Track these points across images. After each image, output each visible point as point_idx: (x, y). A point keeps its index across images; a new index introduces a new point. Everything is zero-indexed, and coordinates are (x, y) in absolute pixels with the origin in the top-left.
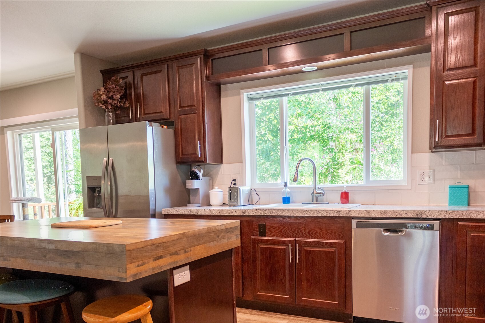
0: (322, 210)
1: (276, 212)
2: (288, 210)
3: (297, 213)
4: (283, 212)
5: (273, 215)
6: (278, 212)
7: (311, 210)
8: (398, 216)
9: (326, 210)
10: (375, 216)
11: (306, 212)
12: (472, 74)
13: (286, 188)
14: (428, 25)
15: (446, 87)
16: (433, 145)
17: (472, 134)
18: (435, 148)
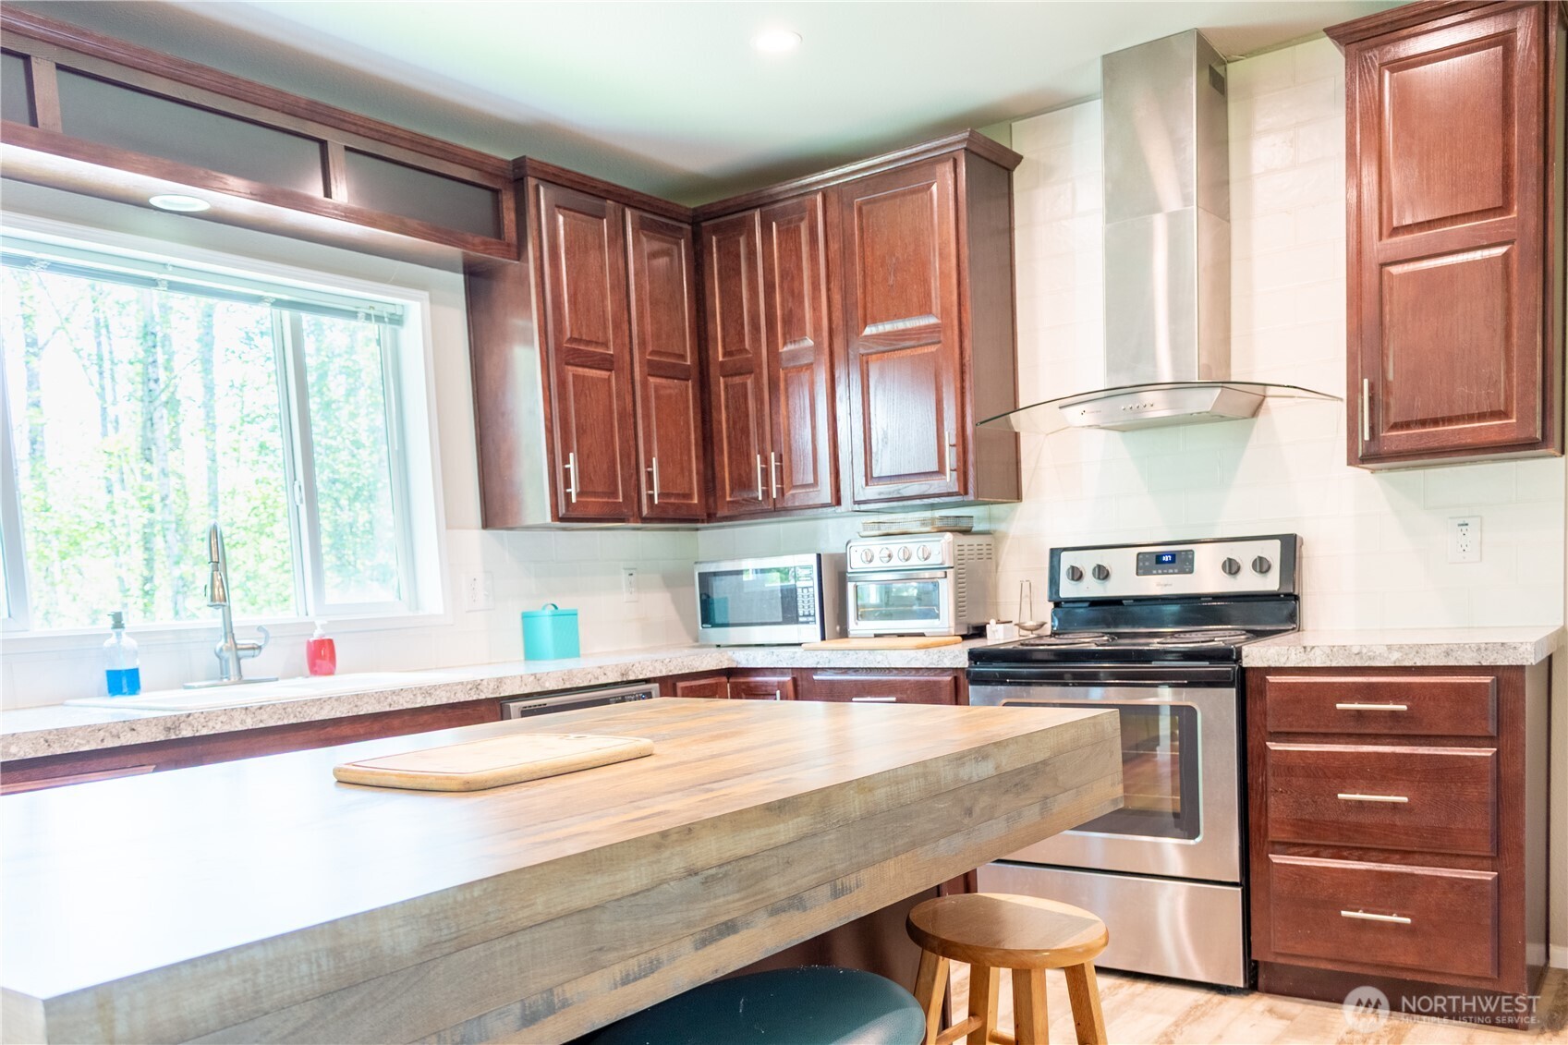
0: (436, 687)
1: (299, 709)
2: (338, 699)
3: (367, 703)
4: (322, 708)
5: (291, 722)
6: (306, 708)
7: (407, 690)
8: (593, 683)
9: (444, 685)
10: (551, 689)
11: (392, 699)
12: (606, 363)
13: (119, 635)
14: (509, 217)
15: (570, 379)
16: (562, 510)
17: (614, 494)
18: (562, 519)
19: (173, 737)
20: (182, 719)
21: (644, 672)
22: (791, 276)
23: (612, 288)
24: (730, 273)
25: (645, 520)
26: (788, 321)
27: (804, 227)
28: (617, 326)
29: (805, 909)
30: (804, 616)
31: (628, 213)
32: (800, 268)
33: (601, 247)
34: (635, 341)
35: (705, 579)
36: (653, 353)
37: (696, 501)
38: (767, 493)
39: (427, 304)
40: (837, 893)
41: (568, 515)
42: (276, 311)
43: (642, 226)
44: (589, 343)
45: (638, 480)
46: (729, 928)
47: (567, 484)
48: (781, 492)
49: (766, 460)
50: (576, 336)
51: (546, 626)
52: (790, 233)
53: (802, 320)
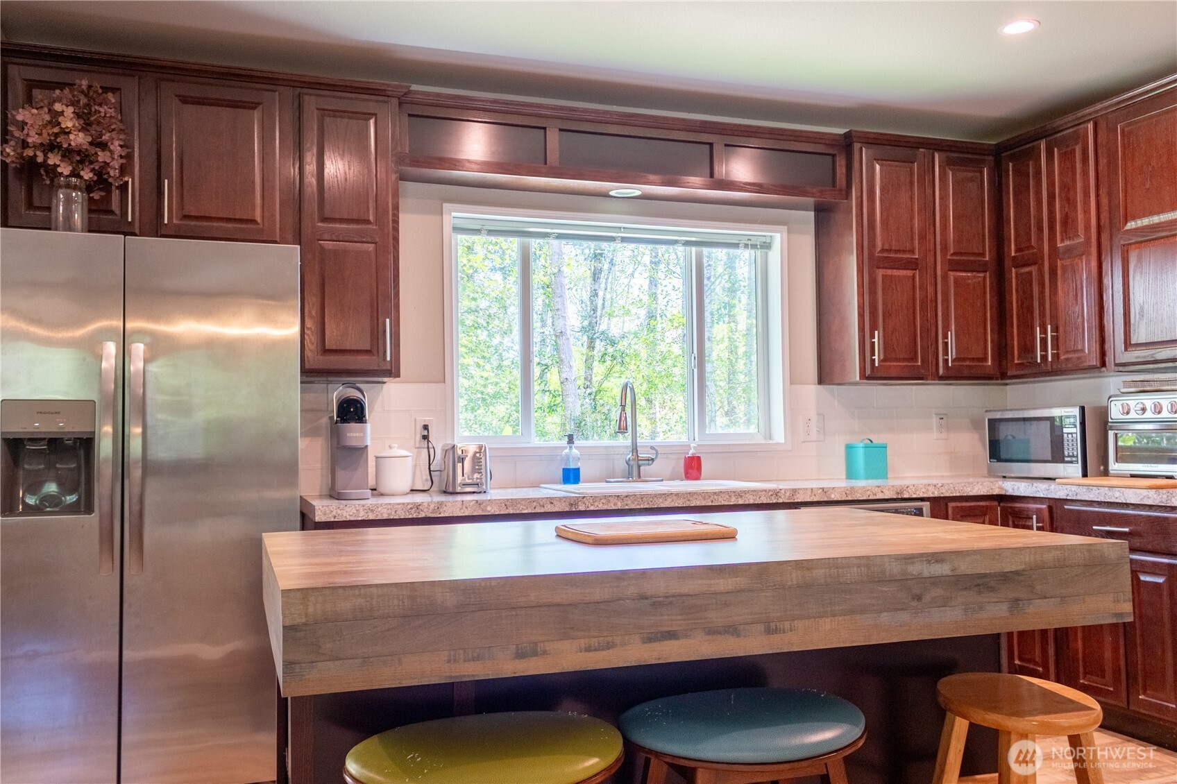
0: (746, 492)
1: (651, 499)
2: (677, 495)
3: (696, 499)
4: (666, 500)
5: (645, 507)
6: (655, 499)
7: (724, 492)
8: (871, 498)
9: (752, 491)
10: (835, 499)
11: (714, 498)
12: (911, 265)
13: (571, 447)
14: (841, 171)
15: (880, 279)
16: (868, 372)
17: (914, 359)
18: (868, 378)
19: (574, 510)
20: (580, 499)
21: (918, 493)
22: (1067, 188)
23: (920, 211)
24: (1021, 190)
25: (941, 378)
26: (1065, 222)
27: (1078, 149)
28: (922, 237)
29: (739, 636)
30: (1069, 456)
31: (937, 155)
32: (1074, 180)
33: (912, 183)
34: (938, 247)
35: (993, 424)
36: (954, 254)
37: (990, 364)
38: (1044, 357)
39: (785, 234)
40: (769, 631)
41: (872, 375)
42: (688, 248)
43: (949, 162)
44: (897, 251)
45: (937, 348)
46: (672, 635)
47: (873, 353)
48: (1056, 356)
49: (1044, 331)
50: (886, 247)
51: (860, 454)
52: (1068, 156)
53: (1075, 221)
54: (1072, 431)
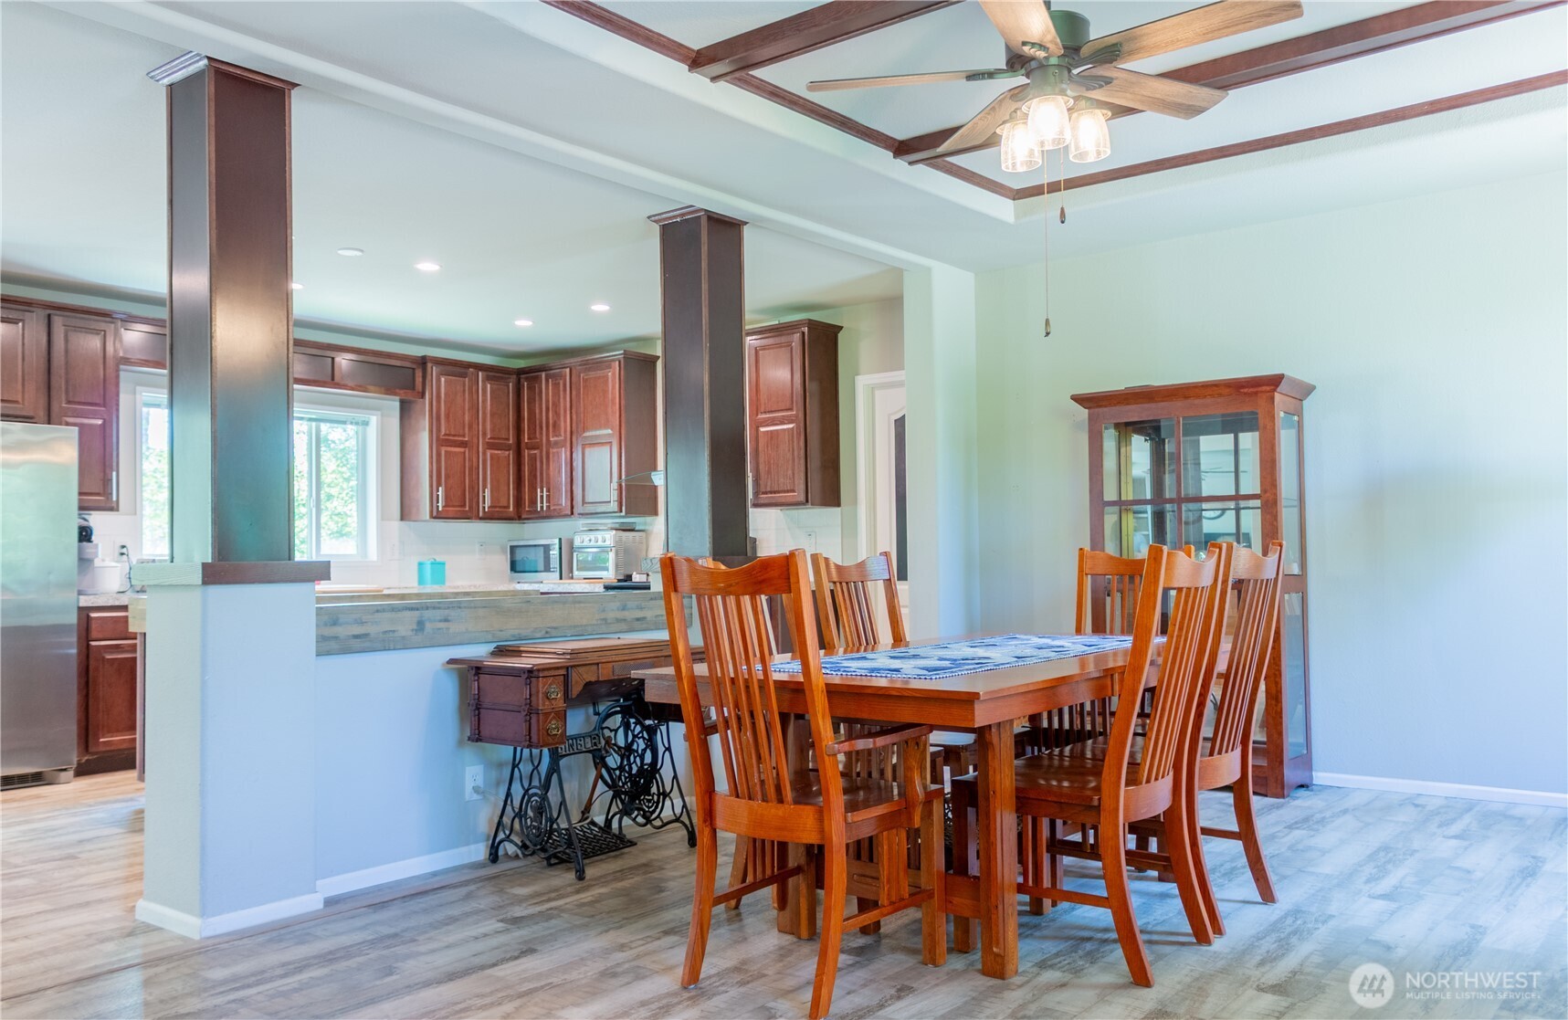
12: (463, 444)
14: (419, 380)
15: (443, 453)
16: (435, 514)
17: (464, 506)
18: (435, 518)
22: (556, 405)
23: (469, 409)
24: (532, 401)
25: (481, 519)
26: (554, 426)
27: (561, 382)
28: (470, 427)
30: (552, 568)
31: (480, 373)
32: (559, 402)
33: (464, 391)
34: (481, 433)
35: (513, 548)
36: (491, 438)
37: (511, 509)
38: (542, 507)
39: (380, 417)
41: (437, 516)
42: (309, 423)
43: (488, 379)
44: (454, 436)
45: (478, 499)
47: (438, 502)
48: (548, 507)
49: (542, 492)
50: (448, 432)
51: (428, 569)
52: (556, 385)
53: (559, 426)
54: (554, 552)
